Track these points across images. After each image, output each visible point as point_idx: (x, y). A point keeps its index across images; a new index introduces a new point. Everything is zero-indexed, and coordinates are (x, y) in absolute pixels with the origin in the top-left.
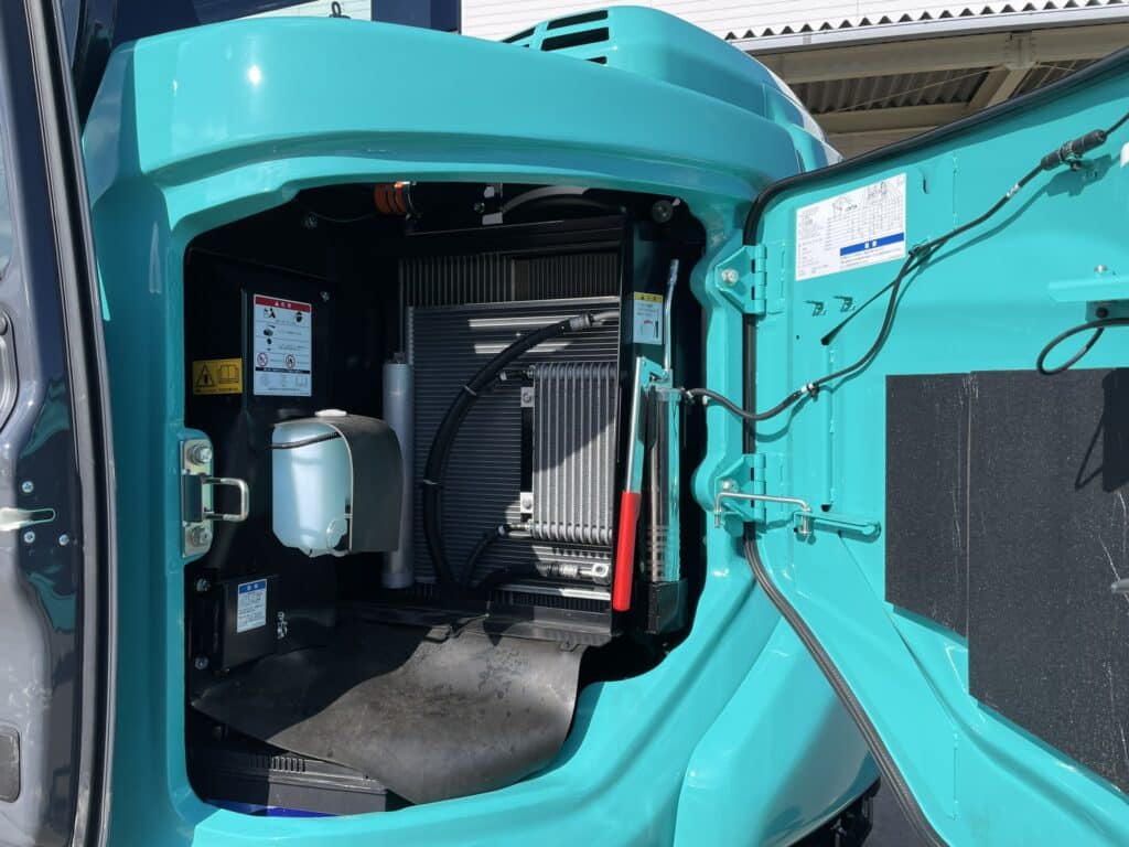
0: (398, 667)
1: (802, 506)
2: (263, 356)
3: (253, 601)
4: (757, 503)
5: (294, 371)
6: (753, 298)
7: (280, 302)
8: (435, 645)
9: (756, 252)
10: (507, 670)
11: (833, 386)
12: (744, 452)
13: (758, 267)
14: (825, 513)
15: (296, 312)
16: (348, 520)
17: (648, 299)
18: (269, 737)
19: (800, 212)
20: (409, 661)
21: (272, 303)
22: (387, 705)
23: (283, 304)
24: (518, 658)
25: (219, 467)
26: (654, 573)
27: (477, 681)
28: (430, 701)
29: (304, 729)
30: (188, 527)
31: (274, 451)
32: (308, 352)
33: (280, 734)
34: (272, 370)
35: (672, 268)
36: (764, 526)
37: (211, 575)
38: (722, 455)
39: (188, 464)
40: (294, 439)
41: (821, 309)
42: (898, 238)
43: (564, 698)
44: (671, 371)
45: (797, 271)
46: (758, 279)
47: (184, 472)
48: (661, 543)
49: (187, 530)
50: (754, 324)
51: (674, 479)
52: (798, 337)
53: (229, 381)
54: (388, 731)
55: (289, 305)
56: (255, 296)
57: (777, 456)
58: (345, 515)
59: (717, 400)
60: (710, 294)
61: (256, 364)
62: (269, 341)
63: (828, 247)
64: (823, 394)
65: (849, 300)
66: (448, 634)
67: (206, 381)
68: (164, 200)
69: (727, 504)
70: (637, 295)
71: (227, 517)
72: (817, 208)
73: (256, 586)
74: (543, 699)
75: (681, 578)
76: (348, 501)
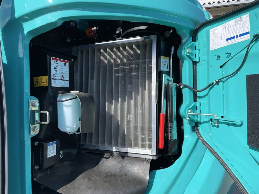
0: (96, 166)
1: (215, 116)
2: (54, 75)
3: (52, 148)
4: (198, 116)
5: (64, 80)
6: (196, 57)
7: (59, 60)
8: (106, 159)
9: (196, 44)
10: (128, 167)
11: (224, 81)
12: (194, 101)
13: (197, 48)
14: (222, 118)
15: (64, 63)
16: (80, 123)
17: (165, 58)
18: (57, 190)
19: (211, 30)
20: (99, 164)
21: (57, 60)
22: (93, 178)
23: (60, 60)
24: (131, 163)
25: (41, 108)
26: (169, 137)
27: (119, 170)
28: (105, 177)
29: (68, 187)
30: (32, 126)
31: (58, 103)
32: (68, 74)
33: (61, 189)
34: (57, 79)
35: (172, 49)
36: (200, 123)
37: (39, 141)
38: (188, 103)
39: (31, 107)
40: (64, 99)
41: (219, 58)
42: (248, 33)
43: (146, 176)
44: (173, 78)
45: (210, 47)
46: (197, 51)
47: (30, 109)
48: (171, 128)
49: (31, 127)
50: (196, 65)
51: (175, 110)
52: (211, 67)
53: (44, 82)
54: (93, 187)
55: (62, 61)
56: (52, 57)
57: (205, 102)
58: (79, 122)
59: (186, 86)
60: (184, 56)
61: (52, 77)
62: (56, 71)
63: (221, 39)
64: (221, 83)
65: (230, 54)
66: (110, 156)
67: (38, 83)
68: (23, 26)
69: (190, 117)
70: (162, 57)
71: (43, 123)
72: (217, 28)
73: (53, 143)
74: (139, 176)
75: (177, 139)
76: (80, 117)
